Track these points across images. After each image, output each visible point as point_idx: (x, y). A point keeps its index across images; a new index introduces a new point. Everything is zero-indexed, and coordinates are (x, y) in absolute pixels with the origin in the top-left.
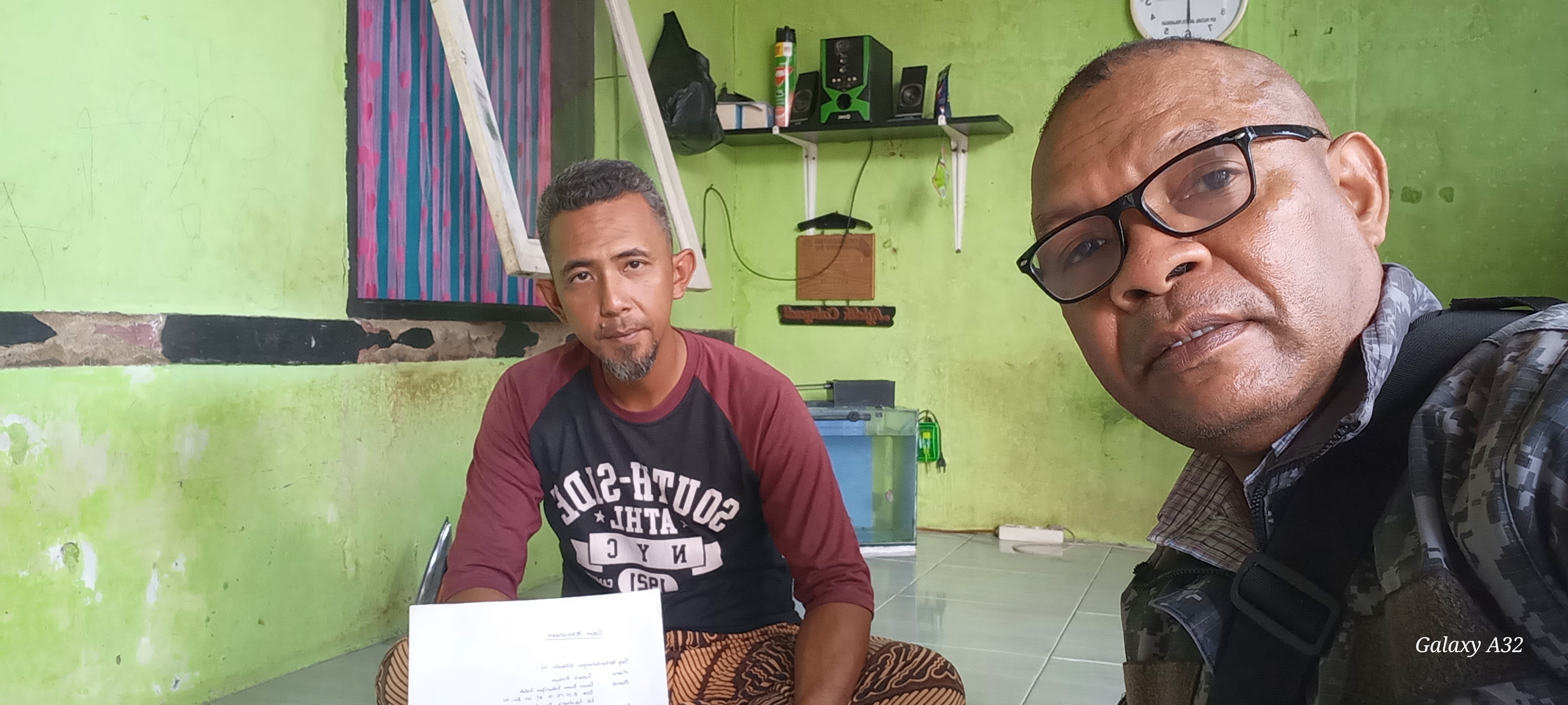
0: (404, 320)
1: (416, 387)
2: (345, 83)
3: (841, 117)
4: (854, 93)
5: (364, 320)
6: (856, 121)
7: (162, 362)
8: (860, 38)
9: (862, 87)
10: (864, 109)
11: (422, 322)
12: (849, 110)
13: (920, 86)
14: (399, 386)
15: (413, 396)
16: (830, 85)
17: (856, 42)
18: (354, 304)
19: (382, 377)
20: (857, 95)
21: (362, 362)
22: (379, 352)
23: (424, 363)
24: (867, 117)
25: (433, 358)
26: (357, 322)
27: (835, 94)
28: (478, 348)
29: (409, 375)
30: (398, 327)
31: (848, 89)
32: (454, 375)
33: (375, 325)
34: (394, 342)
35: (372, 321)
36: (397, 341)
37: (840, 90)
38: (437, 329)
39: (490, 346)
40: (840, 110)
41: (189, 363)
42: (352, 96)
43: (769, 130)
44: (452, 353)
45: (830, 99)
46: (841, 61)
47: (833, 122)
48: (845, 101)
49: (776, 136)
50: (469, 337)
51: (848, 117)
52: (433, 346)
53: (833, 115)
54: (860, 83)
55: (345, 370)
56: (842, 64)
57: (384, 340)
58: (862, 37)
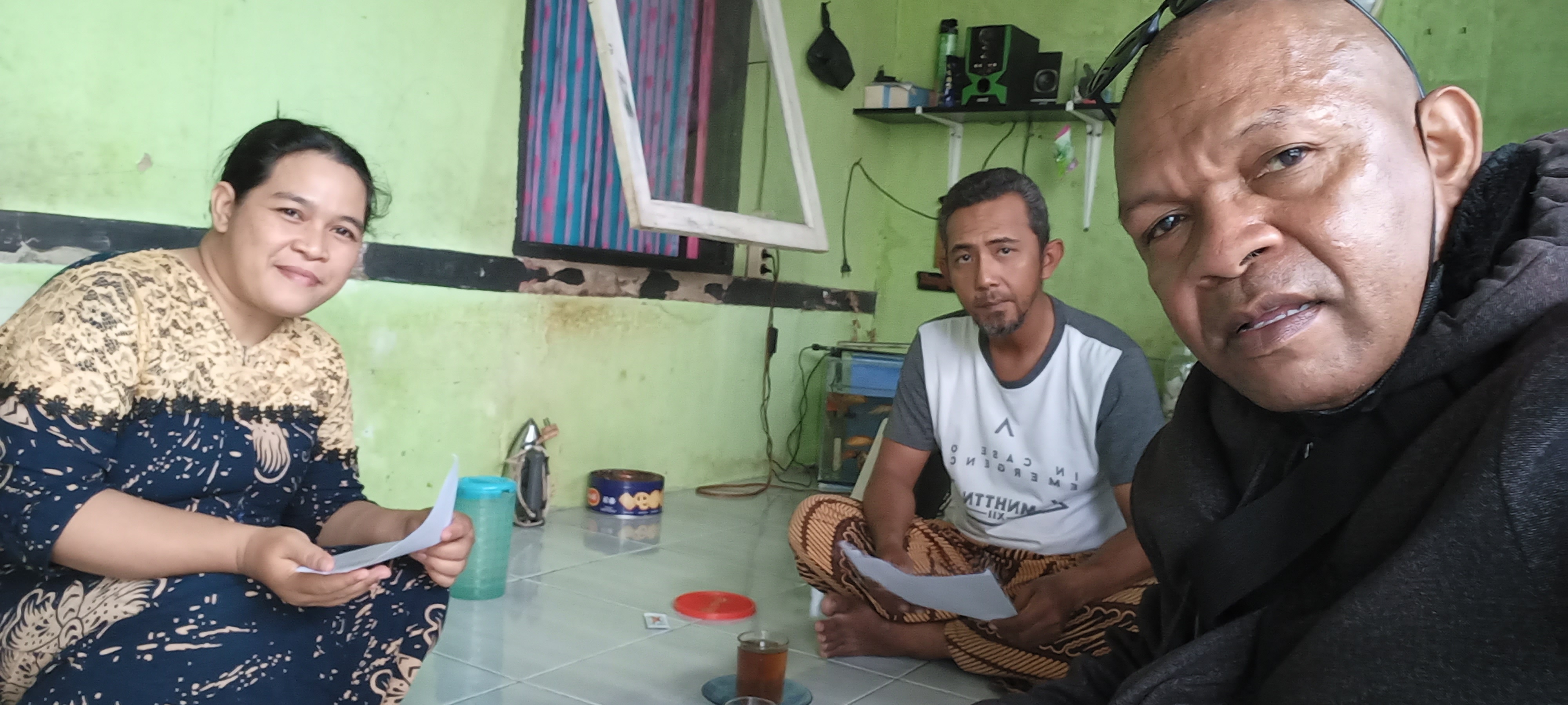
0: (561, 261)
1: (568, 315)
2: (520, 67)
3: (980, 100)
4: (993, 78)
5: (527, 258)
6: (994, 105)
7: (364, 279)
8: (1003, 28)
9: (1000, 73)
10: (1000, 92)
11: (576, 264)
12: (988, 93)
13: (1055, 72)
14: (553, 314)
15: (565, 322)
16: (973, 71)
17: (999, 30)
18: (521, 245)
19: (539, 305)
20: (997, 79)
21: (523, 292)
22: (538, 285)
23: (576, 298)
24: (1003, 100)
25: (584, 293)
26: (520, 259)
27: (975, 79)
28: (625, 289)
29: (563, 305)
30: (554, 266)
31: (988, 74)
32: (602, 309)
33: (535, 263)
34: (550, 278)
35: (534, 260)
36: (553, 277)
37: (980, 75)
38: (588, 271)
39: (633, 288)
40: (979, 94)
41: (383, 280)
42: (526, 78)
43: (912, 110)
44: (599, 290)
45: (970, 83)
46: (984, 48)
47: (973, 106)
48: (984, 85)
49: (918, 116)
50: (617, 280)
51: (986, 100)
52: (584, 283)
53: (973, 98)
54: (999, 69)
55: (507, 298)
56: (984, 51)
57: (542, 275)
58: (1004, 27)
